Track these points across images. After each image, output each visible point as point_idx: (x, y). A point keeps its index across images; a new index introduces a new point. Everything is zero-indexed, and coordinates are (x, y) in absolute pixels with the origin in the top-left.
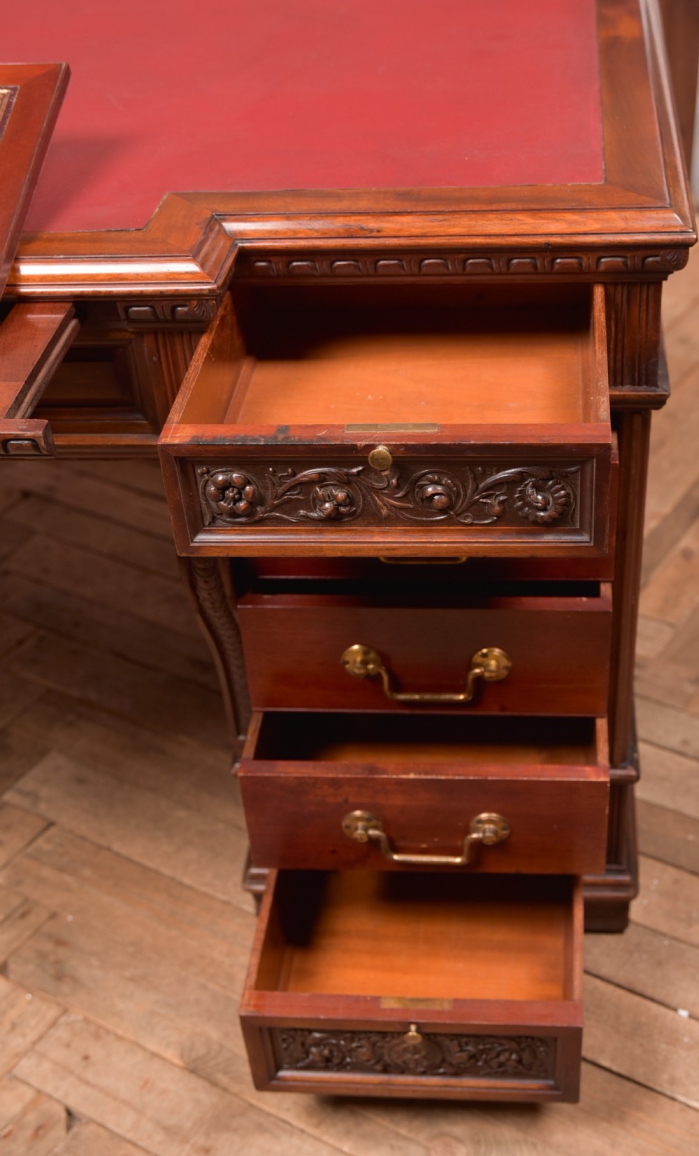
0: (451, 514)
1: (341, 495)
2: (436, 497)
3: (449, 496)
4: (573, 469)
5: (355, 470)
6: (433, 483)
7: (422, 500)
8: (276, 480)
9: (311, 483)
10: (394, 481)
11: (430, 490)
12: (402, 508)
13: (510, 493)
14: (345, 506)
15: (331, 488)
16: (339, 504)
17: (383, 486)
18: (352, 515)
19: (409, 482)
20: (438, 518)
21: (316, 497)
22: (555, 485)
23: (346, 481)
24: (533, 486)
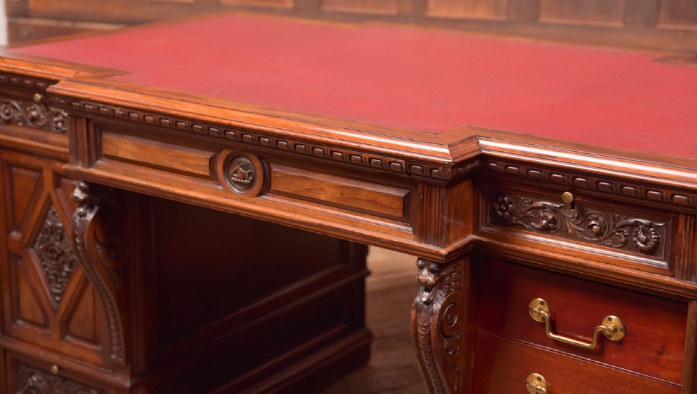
0: (600, 238)
1: (550, 217)
2: (595, 227)
3: (600, 227)
4: (661, 225)
5: (558, 206)
6: (594, 219)
7: (588, 228)
8: (523, 204)
9: (539, 208)
10: (576, 215)
11: (593, 222)
12: (579, 231)
13: (630, 232)
14: (552, 223)
15: (547, 213)
16: (549, 222)
17: (571, 216)
18: (555, 229)
19: (583, 217)
20: (594, 239)
21: (540, 217)
22: (653, 231)
23: (554, 210)
24: (642, 230)
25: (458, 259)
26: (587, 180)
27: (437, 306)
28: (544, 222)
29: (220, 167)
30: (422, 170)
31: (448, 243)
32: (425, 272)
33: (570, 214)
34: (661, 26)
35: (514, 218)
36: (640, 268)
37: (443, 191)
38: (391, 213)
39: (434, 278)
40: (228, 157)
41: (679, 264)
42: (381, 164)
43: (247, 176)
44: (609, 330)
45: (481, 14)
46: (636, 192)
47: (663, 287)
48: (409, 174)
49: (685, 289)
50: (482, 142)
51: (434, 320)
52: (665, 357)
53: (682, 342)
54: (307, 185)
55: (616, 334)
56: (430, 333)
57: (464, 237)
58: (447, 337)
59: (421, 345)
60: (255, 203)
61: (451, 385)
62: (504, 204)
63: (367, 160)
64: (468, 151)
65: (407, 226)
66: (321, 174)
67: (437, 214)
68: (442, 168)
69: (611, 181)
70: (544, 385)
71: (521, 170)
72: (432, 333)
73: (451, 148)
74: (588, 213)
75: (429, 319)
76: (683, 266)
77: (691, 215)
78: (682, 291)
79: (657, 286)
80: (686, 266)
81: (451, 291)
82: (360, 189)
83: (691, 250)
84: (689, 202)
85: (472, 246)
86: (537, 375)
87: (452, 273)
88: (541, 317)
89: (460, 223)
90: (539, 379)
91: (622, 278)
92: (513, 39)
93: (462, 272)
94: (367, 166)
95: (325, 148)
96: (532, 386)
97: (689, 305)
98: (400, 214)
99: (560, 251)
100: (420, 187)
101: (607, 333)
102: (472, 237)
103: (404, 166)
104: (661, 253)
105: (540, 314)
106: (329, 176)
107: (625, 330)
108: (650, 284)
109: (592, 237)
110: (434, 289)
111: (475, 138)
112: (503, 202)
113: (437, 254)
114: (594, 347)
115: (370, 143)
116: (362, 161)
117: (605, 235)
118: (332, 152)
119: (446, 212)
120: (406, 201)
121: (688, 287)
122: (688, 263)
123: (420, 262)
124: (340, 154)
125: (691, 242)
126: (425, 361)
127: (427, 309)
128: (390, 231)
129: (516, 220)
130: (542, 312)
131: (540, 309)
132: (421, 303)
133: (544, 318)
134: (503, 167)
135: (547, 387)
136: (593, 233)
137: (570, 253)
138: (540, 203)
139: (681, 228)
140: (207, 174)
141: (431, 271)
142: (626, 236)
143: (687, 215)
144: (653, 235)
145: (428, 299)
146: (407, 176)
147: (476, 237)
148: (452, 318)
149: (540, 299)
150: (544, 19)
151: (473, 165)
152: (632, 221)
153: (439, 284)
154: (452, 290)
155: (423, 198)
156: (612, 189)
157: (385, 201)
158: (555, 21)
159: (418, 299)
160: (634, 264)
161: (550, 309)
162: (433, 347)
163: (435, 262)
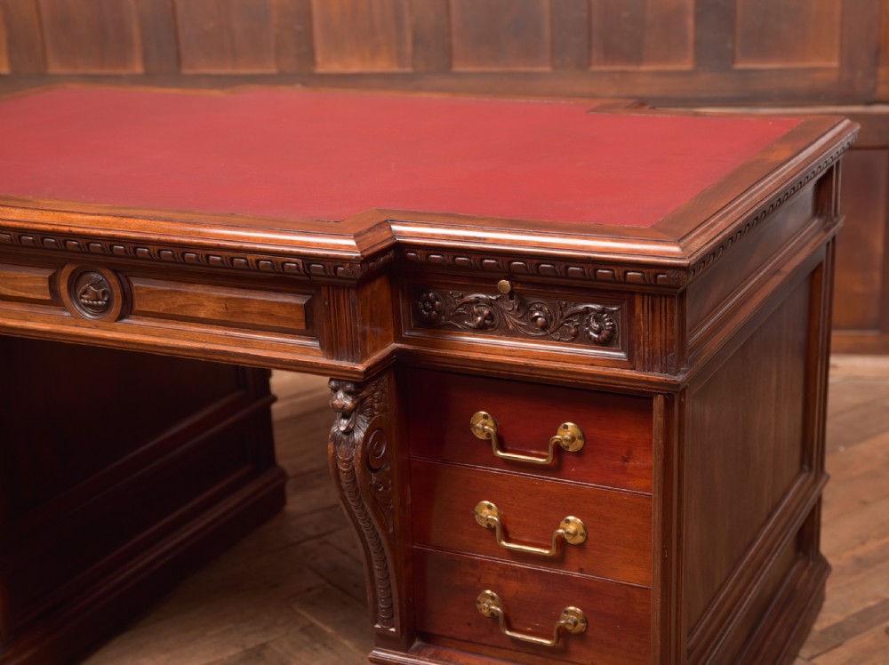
0: (547, 331)
1: (486, 312)
2: (540, 319)
3: (546, 318)
4: (614, 309)
5: (494, 298)
6: (538, 310)
7: (532, 320)
8: (452, 299)
9: (472, 303)
10: (516, 307)
11: (537, 314)
12: (521, 325)
13: (581, 321)
14: (489, 320)
15: (482, 307)
16: (485, 319)
17: (510, 309)
18: (492, 326)
19: (524, 308)
20: (540, 334)
21: (473, 313)
22: (607, 317)
23: (490, 303)
24: (594, 318)
25: (379, 375)
26: (525, 263)
27: (359, 435)
28: (479, 318)
29: (63, 288)
30: (324, 270)
31: (365, 356)
32: (341, 395)
33: (508, 306)
34: (595, 68)
35: (443, 318)
36: (595, 363)
37: (353, 293)
38: (291, 326)
39: (352, 401)
40: (73, 274)
41: (639, 354)
42: (273, 266)
43: (101, 297)
44: (566, 440)
45: (382, 66)
46: (583, 273)
47: (623, 383)
48: (308, 275)
49: (647, 381)
50: (395, 228)
51: (357, 453)
52: (632, 463)
53: (649, 444)
54: (180, 300)
55: (574, 443)
56: (353, 469)
57: (383, 346)
58: (375, 471)
59: (344, 485)
60: (116, 330)
61: (385, 528)
62: (430, 302)
63: (254, 263)
64: (379, 240)
65: (312, 340)
66: (196, 285)
67: (348, 321)
68: (348, 265)
69: (553, 262)
70: (496, 514)
71: (446, 258)
72: (356, 469)
73: (358, 239)
74: (530, 303)
75: (350, 452)
76: (644, 356)
77: (648, 294)
78: (644, 385)
79: (617, 382)
80: (646, 355)
81: (374, 415)
82: (249, 300)
83: (650, 336)
84: (644, 279)
85: (395, 356)
86: (486, 502)
87: (374, 392)
88: (485, 434)
89: (379, 330)
90: (489, 507)
91: (575, 377)
92: (423, 95)
93: (386, 389)
94: (255, 271)
95: (198, 252)
96: (481, 517)
97: (654, 400)
98: (302, 327)
99: (501, 353)
100: (324, 291)
101: (564, 443)
102: (394, 345)
103: (301, 265)
104: (617, 342)
105: (484, 430)
106: (207, 287)
107: (584, 437)
108: (608, 381)
109: (536, 331)
110: (353, 414)
111: (386, 224)
112: (428, 299)
113: (353, 371)
114: (550, 461)
115: (256, 240)
116: (247, 264)
117: (553, 327)
118: (208, 256)
119: (359, 318)
120: (308, 309)
121: (650, 379)
122: (649, 350)
123: (333, 384)
124: (218, 258)
125: (650, 325)
126: (350, 502)
127: (348, 440)
128: (292, 349)
129: (445, 320)
130: (486, 427)
131: (483, 423)
132: (340, 433)
133: (489, 435)
134: (424, 257)
135: (499, 516)
136: (537, 326)
137: (513, 354)
138: (473, 297)
139: (638, 310)
140: (48, 298)
141: (348, 393)
142: (576, 326)
143: (643, 294)
144: (608, 321)
145: (348, 428)
146: (306, 278)
147: (399, 345)
148: (379, 447)
149: (484, 413)
150: (457, 68)
151: (387, 256)
152: (581, 307)
153: (359, 407)
154: (376, 413)
155: (329, 303)
156: (555, 271)
157: (283, 312)
158: (471, 69)
159: (335, 429)
160: (588, 359)
161: (495, 423)
162: (359, 485)
163: (352, 382)
